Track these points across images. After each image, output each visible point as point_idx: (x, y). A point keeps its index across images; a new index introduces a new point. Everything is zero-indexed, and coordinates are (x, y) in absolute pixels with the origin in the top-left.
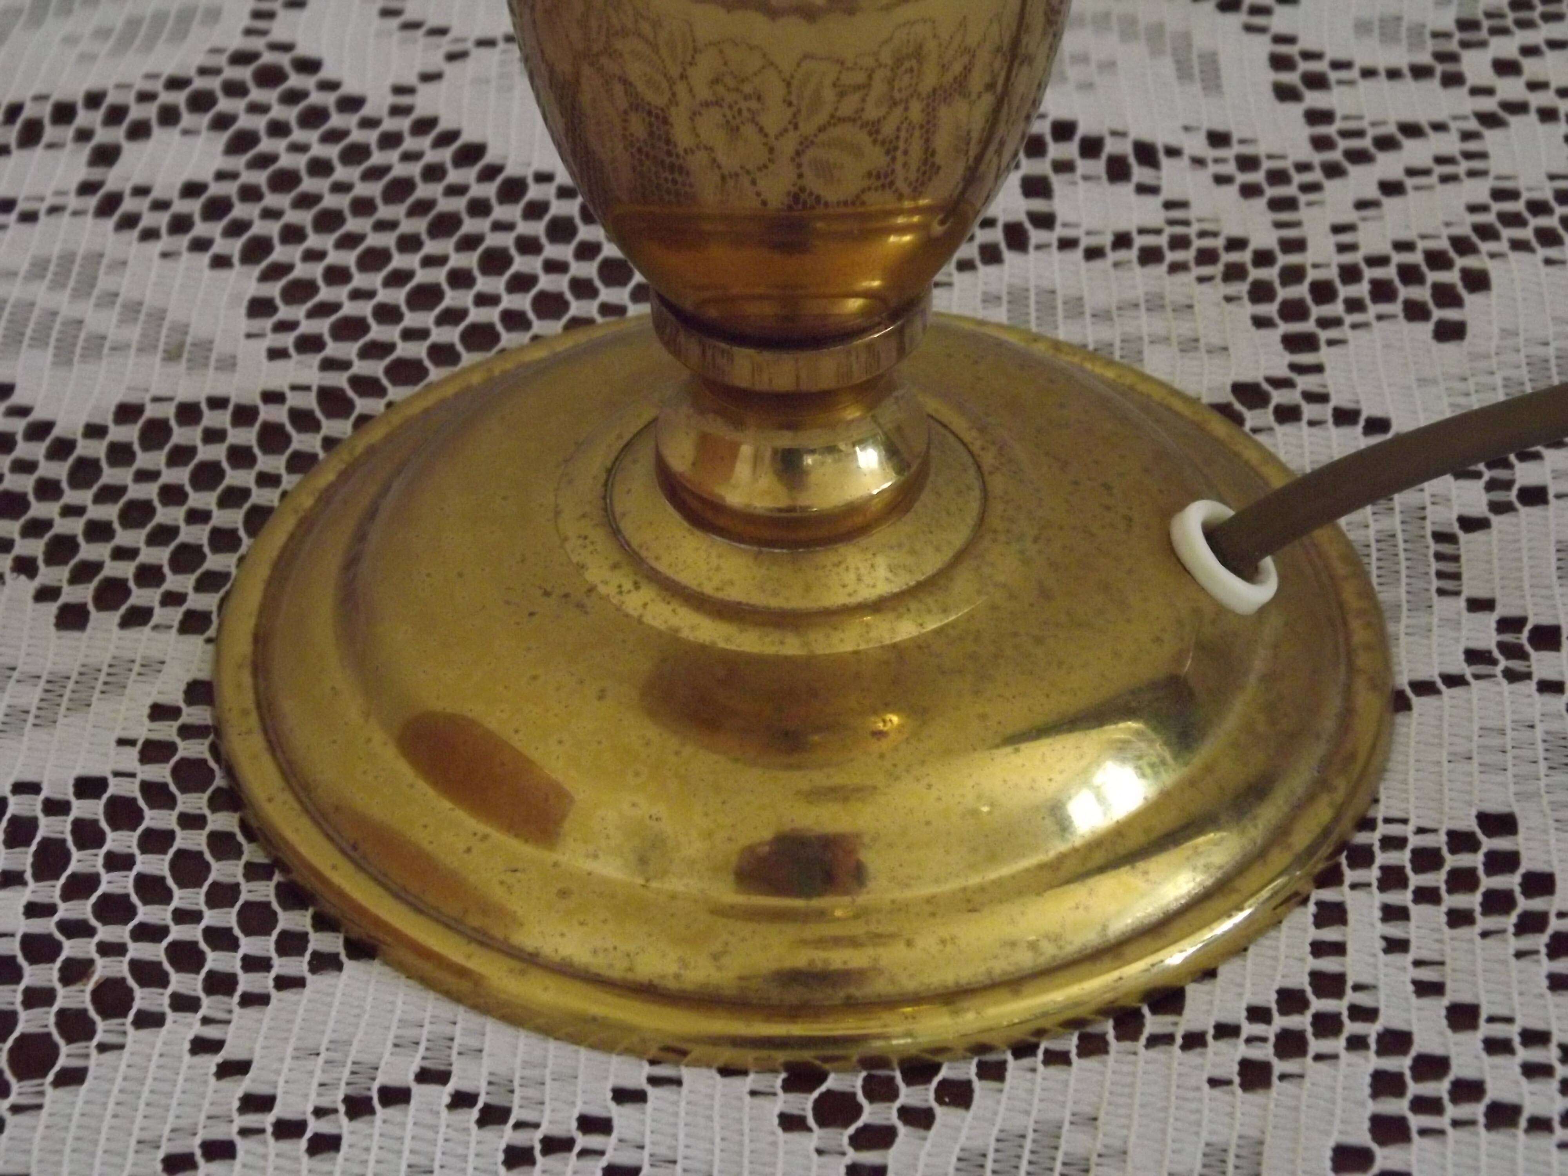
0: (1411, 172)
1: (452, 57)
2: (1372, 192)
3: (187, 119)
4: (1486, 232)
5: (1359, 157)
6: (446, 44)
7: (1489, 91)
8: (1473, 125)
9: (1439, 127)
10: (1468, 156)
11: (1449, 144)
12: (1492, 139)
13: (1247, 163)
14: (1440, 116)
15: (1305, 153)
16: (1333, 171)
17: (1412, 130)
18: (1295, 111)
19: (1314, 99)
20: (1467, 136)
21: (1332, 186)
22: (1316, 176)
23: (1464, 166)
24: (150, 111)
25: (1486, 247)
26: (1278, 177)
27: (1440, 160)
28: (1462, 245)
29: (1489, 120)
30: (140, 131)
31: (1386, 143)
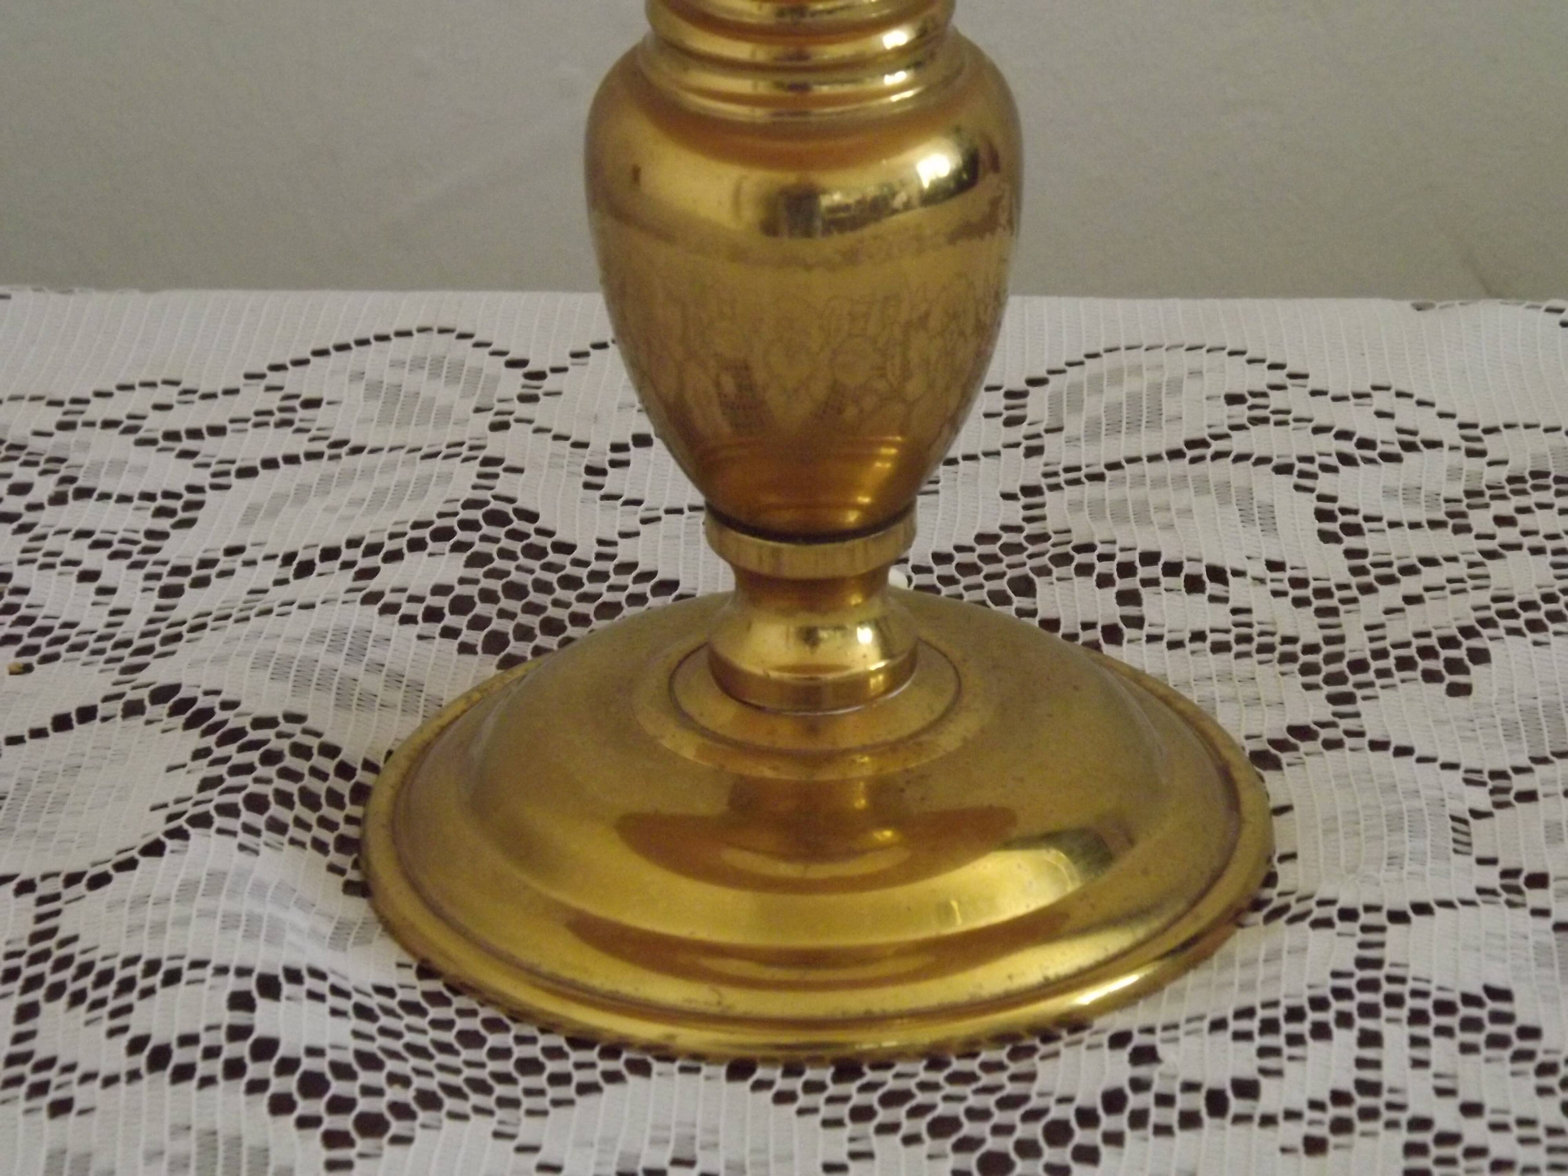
0: (1427, 589)
1: (644, 521)
2: (1399, 603)
3: (432, 546)
4: (1487, 623)
5: (1389, 580)
6: (640, 512)
7: (1492, 537)
8: (1478, 558)
9: (1453, 559)
10: (1473, 577)
11: (1460, 570)
12: (1492, 566)
13: (1298, 583)
14: (1451, 553)
15: (1346, 577)
16: (1368, 589)
17: (1429, 562)
18: (1337, 550)
19: (1352, 542)
20: (1471, 565)
21: (1365, 600)
22: (1354, 592)
23: (1470, 583)
24: (402, 543)
25: (1486, 632)
26: (1323, 593)
27: (1450, 581)
28: (1468, 632)
29: (1491, 555)
30: (394, 556)
31: (1409, 570)
